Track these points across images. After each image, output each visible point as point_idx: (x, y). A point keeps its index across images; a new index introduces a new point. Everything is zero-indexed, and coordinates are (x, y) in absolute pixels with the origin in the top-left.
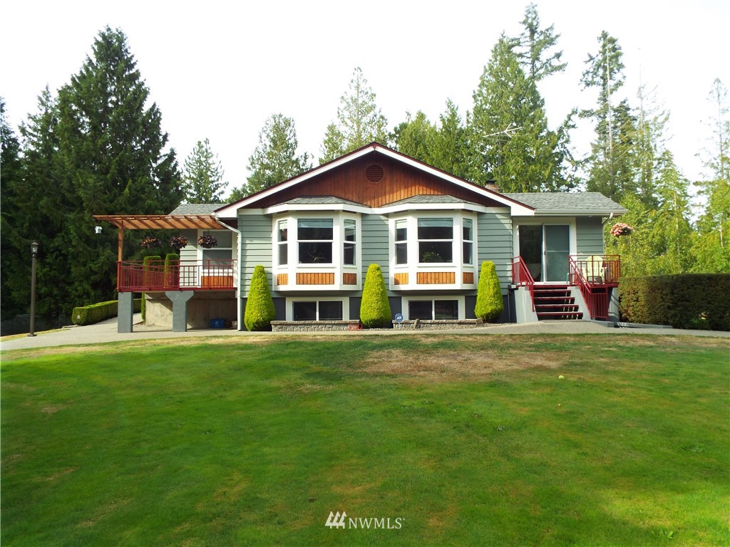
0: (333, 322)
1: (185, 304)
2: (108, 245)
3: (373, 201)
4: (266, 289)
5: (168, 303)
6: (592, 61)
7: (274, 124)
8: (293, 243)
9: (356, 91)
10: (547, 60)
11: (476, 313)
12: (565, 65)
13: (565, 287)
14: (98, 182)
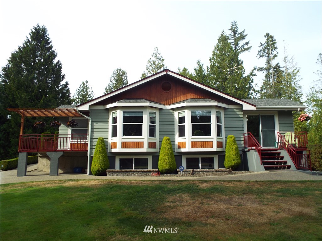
0: (143, 170)
1: (57, 159)
2: (31, 128)
3: (166, 102)
4: (104, 151)
5: (48, 158)
6: (262, 46)
7: (117, 73)
8: (120, 124)
9: (155, 58)
10: (242, 45)
11: (225, 165)
12: (250, 47)
13: (276, 150)
14: (27, 97)
